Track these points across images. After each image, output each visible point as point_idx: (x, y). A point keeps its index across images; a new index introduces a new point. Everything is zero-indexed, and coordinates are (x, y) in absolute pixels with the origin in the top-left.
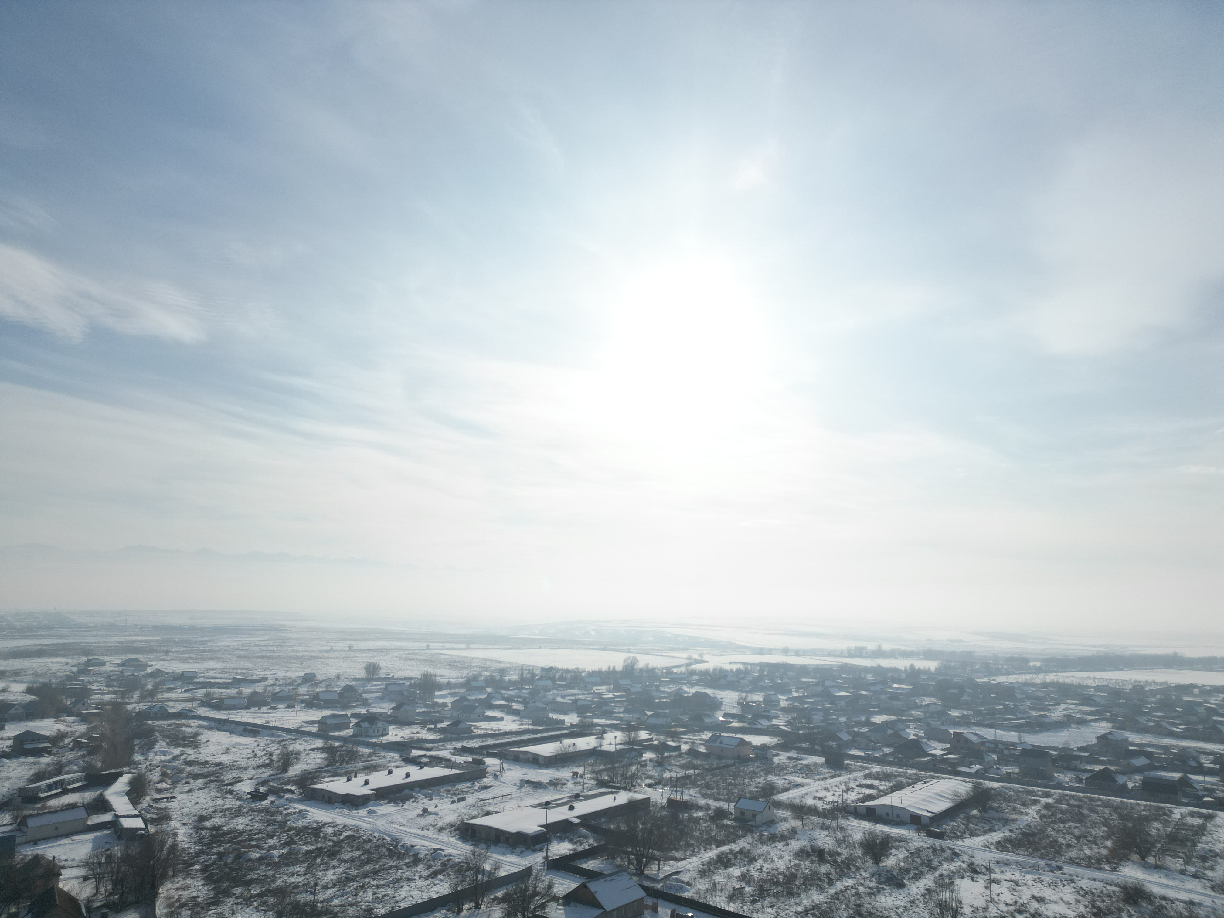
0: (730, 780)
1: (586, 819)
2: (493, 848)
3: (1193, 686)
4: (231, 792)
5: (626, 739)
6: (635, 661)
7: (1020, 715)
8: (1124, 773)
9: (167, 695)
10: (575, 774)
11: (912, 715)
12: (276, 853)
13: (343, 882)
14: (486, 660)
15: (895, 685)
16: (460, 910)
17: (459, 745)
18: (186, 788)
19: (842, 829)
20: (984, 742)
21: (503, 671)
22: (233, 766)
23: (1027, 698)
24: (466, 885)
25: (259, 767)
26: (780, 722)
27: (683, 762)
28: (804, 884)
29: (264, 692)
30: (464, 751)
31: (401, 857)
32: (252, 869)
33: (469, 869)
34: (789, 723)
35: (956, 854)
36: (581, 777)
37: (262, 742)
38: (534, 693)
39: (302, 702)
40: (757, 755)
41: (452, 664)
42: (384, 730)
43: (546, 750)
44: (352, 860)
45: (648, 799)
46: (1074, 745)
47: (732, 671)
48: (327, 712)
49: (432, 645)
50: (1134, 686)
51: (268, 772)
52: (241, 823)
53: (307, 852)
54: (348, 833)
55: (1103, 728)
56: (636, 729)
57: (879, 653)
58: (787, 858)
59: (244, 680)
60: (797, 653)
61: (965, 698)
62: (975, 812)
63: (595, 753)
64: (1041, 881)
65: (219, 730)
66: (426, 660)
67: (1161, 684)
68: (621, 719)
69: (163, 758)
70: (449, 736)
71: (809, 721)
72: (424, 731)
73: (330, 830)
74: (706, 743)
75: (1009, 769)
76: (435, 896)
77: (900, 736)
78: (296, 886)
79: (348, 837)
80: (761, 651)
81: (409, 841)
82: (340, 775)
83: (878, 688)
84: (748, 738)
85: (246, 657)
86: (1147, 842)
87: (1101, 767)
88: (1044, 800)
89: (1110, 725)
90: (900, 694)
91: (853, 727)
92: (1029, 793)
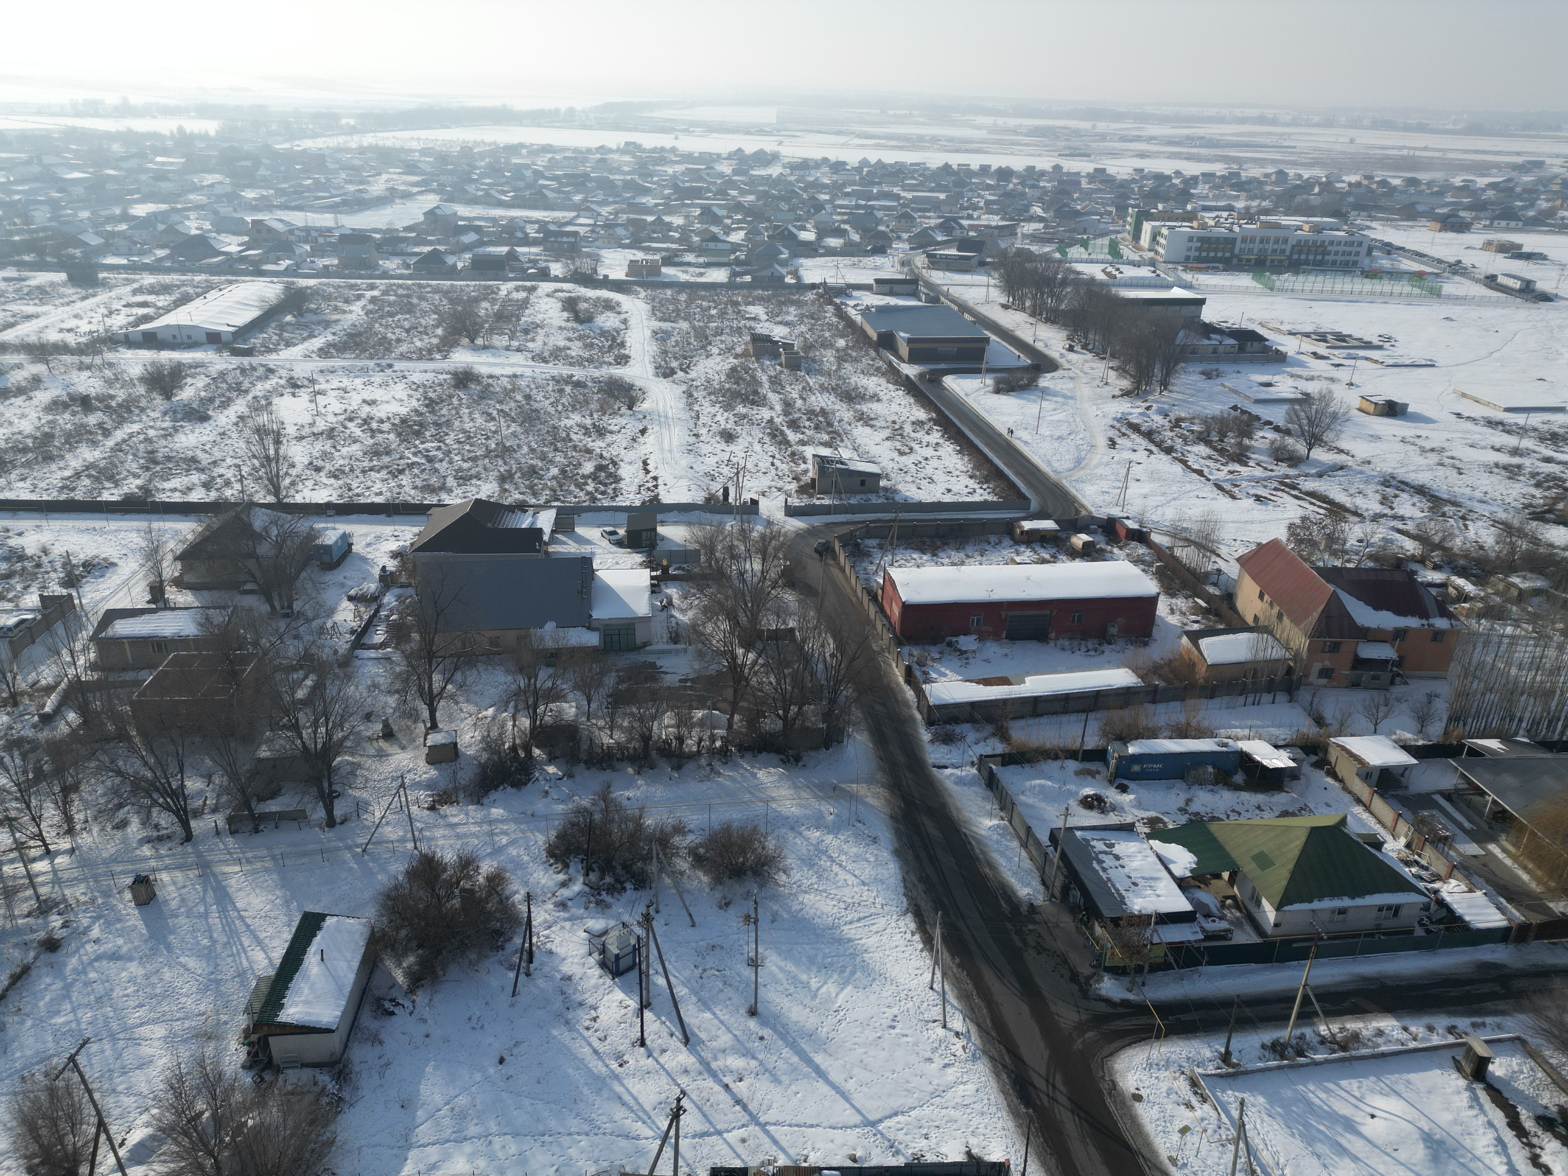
3: (521, 145)
7: (334, 192)
8: (453, 253)
11: (191, 202)
15: (159, 159)
19: (111, 365)
20: (292, 229)
23: (342, 169)
28: (67, 442)
35: (271, 371)
46: (399, 225)
50: (462, 148)
55: (431, 201)
57: (126, 110)
58: (33, 415)
61: (262, 172)
62: (289, 318)
64: (371, 383)
67: (490, 144)
71: (27, 219)
75: (327, 261)
77: (177, 232)
83: (133, 163)
86: (475, 324)
87: (430, 248)
88: (369, 294)
89: (438, 197)
90: (169, 171)
91: (101, 224)
92: (352, 287)
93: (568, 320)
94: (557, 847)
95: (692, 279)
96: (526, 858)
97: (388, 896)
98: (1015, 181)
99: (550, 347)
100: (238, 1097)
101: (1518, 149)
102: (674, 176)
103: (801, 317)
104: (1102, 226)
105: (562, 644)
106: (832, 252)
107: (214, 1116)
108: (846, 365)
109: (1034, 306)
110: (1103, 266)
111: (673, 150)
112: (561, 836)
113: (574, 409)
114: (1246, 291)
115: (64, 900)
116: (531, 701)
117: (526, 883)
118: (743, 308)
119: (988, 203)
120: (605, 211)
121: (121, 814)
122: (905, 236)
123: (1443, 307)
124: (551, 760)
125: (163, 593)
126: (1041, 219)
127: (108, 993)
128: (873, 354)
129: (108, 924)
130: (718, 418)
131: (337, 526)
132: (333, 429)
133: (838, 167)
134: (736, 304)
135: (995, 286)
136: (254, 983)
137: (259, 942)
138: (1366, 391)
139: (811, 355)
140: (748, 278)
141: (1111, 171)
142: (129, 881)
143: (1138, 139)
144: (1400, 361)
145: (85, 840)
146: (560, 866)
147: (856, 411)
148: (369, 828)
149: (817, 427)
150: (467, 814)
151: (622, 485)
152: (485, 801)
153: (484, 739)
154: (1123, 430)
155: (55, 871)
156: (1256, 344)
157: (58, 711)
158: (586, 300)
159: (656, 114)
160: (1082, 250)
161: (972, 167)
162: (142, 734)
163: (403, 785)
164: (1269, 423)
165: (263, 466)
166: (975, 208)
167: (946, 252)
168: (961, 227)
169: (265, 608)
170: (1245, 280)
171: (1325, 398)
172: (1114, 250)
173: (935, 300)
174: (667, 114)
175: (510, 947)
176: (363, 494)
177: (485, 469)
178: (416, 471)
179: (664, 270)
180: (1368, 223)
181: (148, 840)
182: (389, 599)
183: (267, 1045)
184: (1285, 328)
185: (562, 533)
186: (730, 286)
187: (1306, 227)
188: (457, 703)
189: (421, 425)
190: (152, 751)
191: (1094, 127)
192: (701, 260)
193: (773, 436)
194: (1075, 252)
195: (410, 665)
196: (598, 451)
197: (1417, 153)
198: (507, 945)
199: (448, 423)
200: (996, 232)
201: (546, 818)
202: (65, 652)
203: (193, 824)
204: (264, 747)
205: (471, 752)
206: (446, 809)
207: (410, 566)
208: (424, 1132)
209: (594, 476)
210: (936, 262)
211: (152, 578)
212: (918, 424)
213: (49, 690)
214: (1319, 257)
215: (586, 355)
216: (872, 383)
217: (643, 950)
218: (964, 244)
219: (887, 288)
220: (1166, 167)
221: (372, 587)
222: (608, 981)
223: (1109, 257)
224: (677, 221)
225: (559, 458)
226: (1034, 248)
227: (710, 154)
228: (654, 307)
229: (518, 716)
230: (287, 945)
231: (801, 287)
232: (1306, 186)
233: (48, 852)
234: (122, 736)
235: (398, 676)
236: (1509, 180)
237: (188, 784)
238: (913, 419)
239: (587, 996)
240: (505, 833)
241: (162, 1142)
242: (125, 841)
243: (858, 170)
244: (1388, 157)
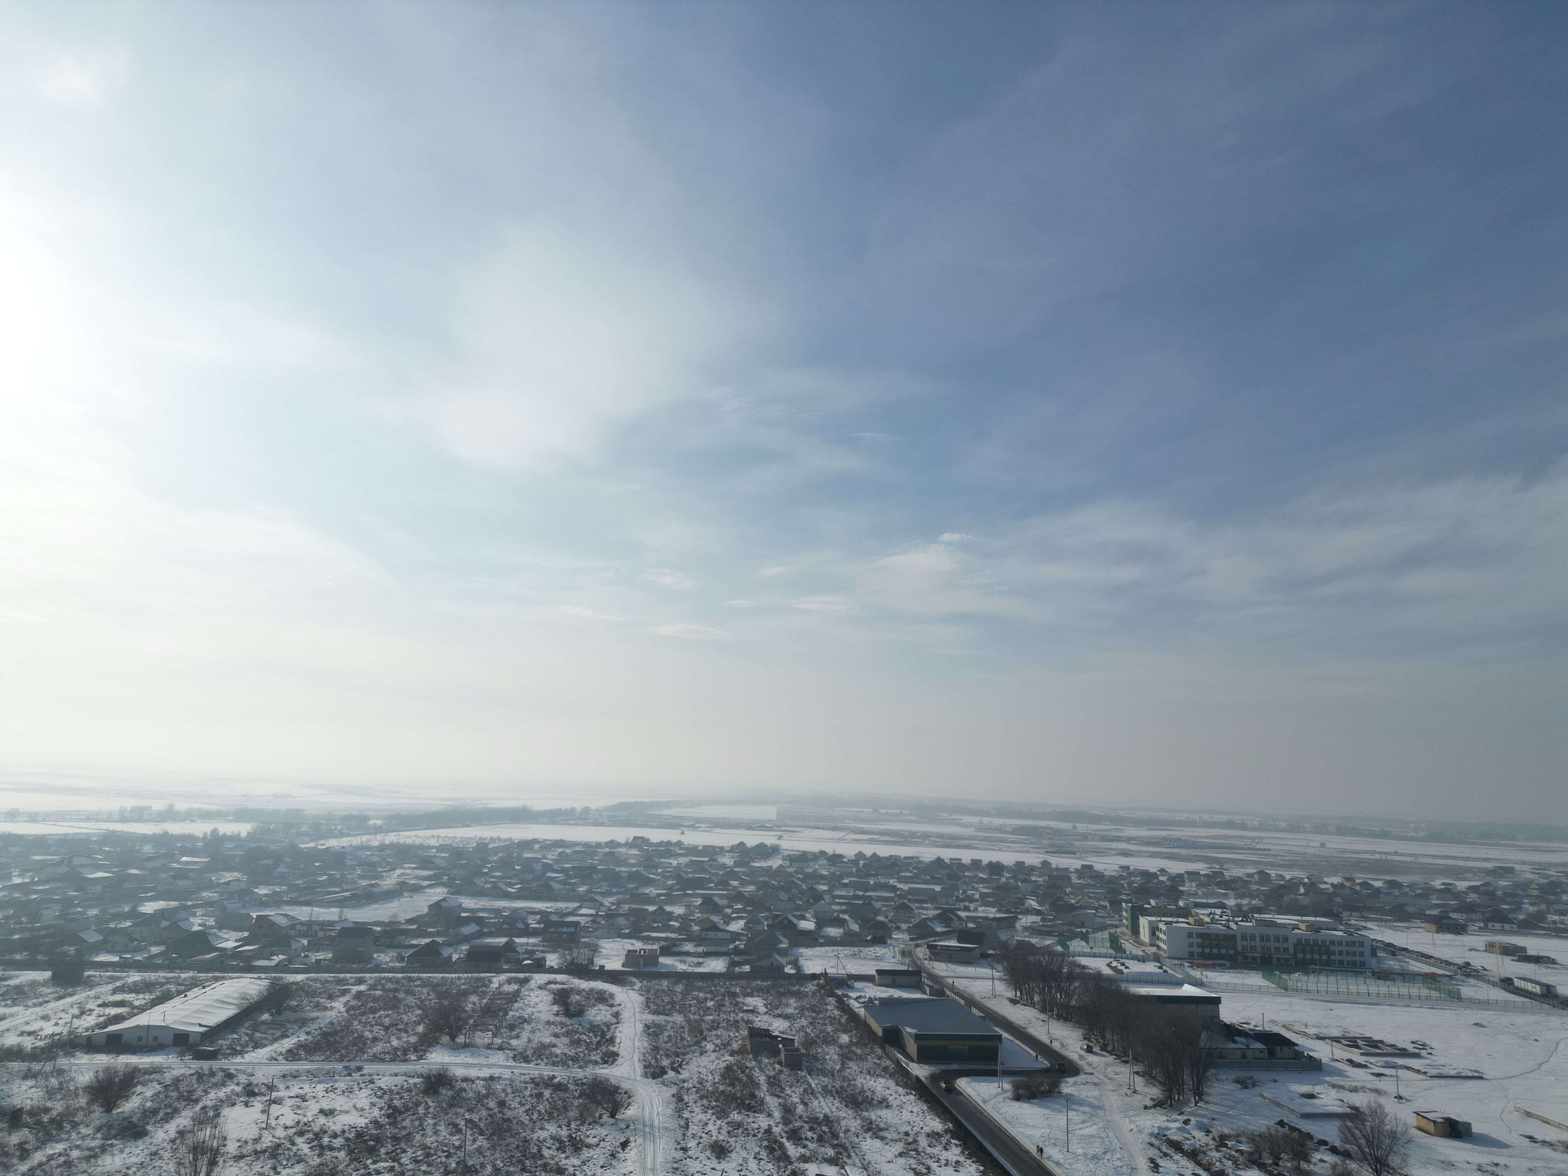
3: (535, 841)
7: (345, 887)
8: (450, 945)
11: (202, 898)
15: (184, 859)
20: (294, 924)
23: (359, 865)
35: (230, 1076)
46: (402, 918)
50: (478, 844)
55: (438, 893)
57: (170, 815)
61: (282, 869)
62: (266, 1017)
64: (334, 1090)
67: (505, 841)
71: (34, 918)
75: (320, 956)
77: (179, 928)
83: (157, 863)
86: (460, 1020)
87: (428, 940)
88: (355, 989)
89: (446, 890)
90: (191, 870)
91: (106, 922)
92: (339, 982)
93: (557, 1014)
95: (690, 970)
98: (1007, 875)
99: (534, 1045)
101: (1484, 856)
102: (678, 868)
103: (802, 1009)
104: (1098, 920)
106: (831, 942)
108: (851, 1064)
109: (1043, 1001)
110: (1108, 960)
111: (679, 844)
113: (551, 1117)
114: (1259, 991)
118: (741, 1000)
119: (983, 895)
120: (607, 901)
122: (904, 926)
123: (1468, 1012)
126: (1037, 912)
128: (879, 1051)
130: (710, 1127)
132: (278, 1146)
133: (835, 859)
134: (734, 995)
135: (1000, 979)
138: (1421, 1105)
139: (813, 1051)
140: (747, 968)
141: (1098, 867)
143: (1118, 839)
144: (1445, 1071)
147: (863, 1119)
149: (821, 1140)
154: (1164, 1149)
156: (1285, 1048)
158: (579, 992)
159: (666, 812)
160: (1083, 943)
161: (964, 861)
164: (1324, 1143)
166: (971, 900)
167: (946, 943)
168: (960, 918)
170: (1255, 979)
171: (1377, 1112)
172: (1115, 943)
173: (940, 993)
174: (675, 812)
179: (662, 960)
180: (1363, 924)
184: (1311, 1031)
186: (728, 976)
187: (1303, 926)
189: (378, 1139)
191: (1074, 827)
192: (700, 949)
193: (771, 1150)
194: (1076, 945)
197: (1389, 857)
200: (994, 924)
210: (938, 954)
212: (933, 1136)
214: (1324, 957)
215: (572, 1052)
216: (880, 1086)
218: (964, 935)
219: (889, 979)
220: (1152, 865)
223: (1112, 951)
224: (678, 910)
226: (1034, 941)
227: (713, 847)
228: (648, 999)
231: (802, 978)
232: (1291, 886)
236: (1487, 884)
238: (927, 1129)
243: (855, 862)
244: (1362, 861)
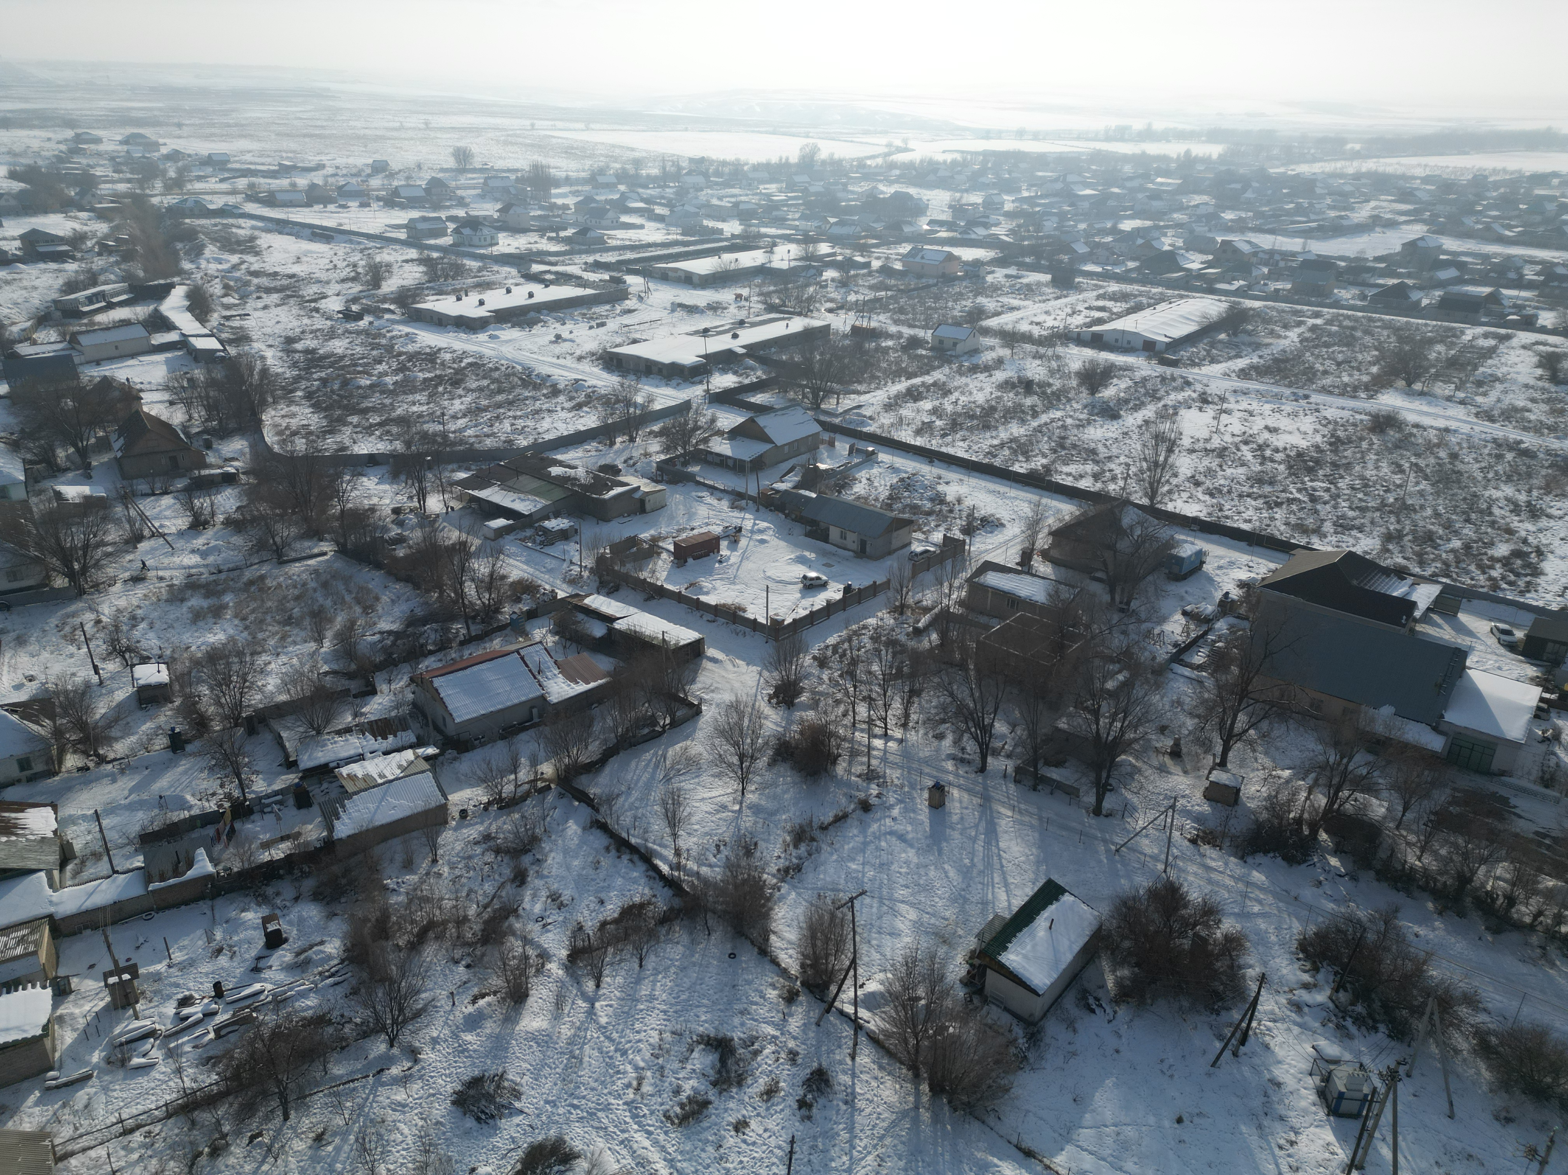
0: (930, 303)
1: (753, 350)
2: (644, 379)
3: (1555, 174)
4: (317, 310)
5: (803, 253)
6: (815, 150)
7: (1313, 217)
8: (1421, 288)
9: (199, 186)
10: (739, 297)
11: (1173, 220)
12: (389, 380)
13: (474, 412)
14: (614, 146)
15: (1159, 180)
16: (612, 444)
17: (591, 259)
18: (260, 304)
19: (1058, 358)
20: (1257, 251)
21: (638, 163)
22: (310, 280)
23: (1330, 194)
24: (617, 418)
25: (343, 281)
26: (1002, 231)
27: (873, 281)
28: (1004, 417)
29: (326, 184)
30: (597, 266)
31: (536, 387)
32: (365, 397)
33: (618, 401)
34: (1012, 232)
35: (1188, 383)
36: (746, 299)
37: (341, 249)
38: (682, 193)
39: (379, 199)
40: (966, 272)
41: (569, 151)
42: (492, 238)
43: (702, 266)
44: (480, 389)
45: (828, 326)
46: (1370, 255)
47: (945, 162)
48: (415, 214)
49: (539, 124)
50: (1475, 176)
51: (356, 288)
52: (338, 346)
53: (425, 379)
54: (470, 360)
55: (1415, 231)
56: (815, 241)
57: (1148, 135)
58: (988, 390)
59: (294, 167)
60: (1036, 136)
61: (1249, 195)
62: (1223, 336)
63: (762, 271)
64: (1280, 411)
65: (280, 233)
66: (532, 145)
67: (1512, 173)
68: (796, 228)
69: (220, 267)
70: (577, 247)
71: (1039, 227)
72: (544, 241)
73: (448, 356)
74: (904, 258)
75: (1279, 285)
76: (582, 428)
77: (1152, 247)
78: (420, 416)
79: (470, 365)
80: (987, 135)
81: (545, 370)
82: (447, 293)
83: (1135, 183)
84: (957, 251)
85: (288, 135)
86: (1420, 367)
87: (1396, 281)
88: (1311, 321)
89: (1425, 228)
90: (1165, 191)
91: (1093, 235)
92: (1296, 313)
93: (1540, 379)
94: (1311, 944)
96: (1273, 938)
97: (1125, 904)
99: (1504, 405)
100: (948, 1003)
105: (1395, 734)
107: (928, 1006)
112: (1321, 936)
113: (1509, 479)
115: (884, 777)
116: (1335, 781)
117: (1265, 964)
121: (943, 727)
124: (1337, 851)
125: (1030, 559)
127: (889, 864)
129: (906, 810)
131: (1197, 541)
132: (1225, 449)
136: (991, 917)
137: (1006, 885)
142: (930, 783)
145: (913, 737)
146: (1308, 966)
148: (1128, 832)
150: (1226, 864)
151: (1541, 580)
152: (1250, 860)
153: (1269, 798)
155: (885, 751)
157: (926, 628)
162: (978, 670)
163: (1173, 807)
165: (1149, 469)
169: (1106, 598)
175: (1225, 1016)
176: (1231, 518)
177: (1372, 522)
178: (1294, 507)
181: (953, 758)
182: (1222, 626)
183: (983, 975)
185: (1441, 614)
188: (1254, 751)
189: (1317, 462)
190: (979, 686)
195: (1219, 695)
196: (1523, 534)
198: (1223, 1013)
199: (1348, 466)
201: (1310, 908)
202: (946, 584)
203: (990, 760)
204: (1064, 720)
205: (1252, 805)
206: (1206, 849)
207: (1254, 600)
208: (1085, 1135)
209: (1506, 562)
211: (1027, 545)
213: (927, 610)
215: (1551, 421)
217: (1376, 1108)
221: (1209, 608)
222: (1321, 1114)
225: (1468, 531)
229: (1316, 790)
230: (1026, 899)
233: (886, 734)
234: (962, 666)
235: (1204, 702)
237: (997, 725)
239: (1292, 1114)
240: (1260, 902)
241: (886, 1004)
242: (938, 750)
